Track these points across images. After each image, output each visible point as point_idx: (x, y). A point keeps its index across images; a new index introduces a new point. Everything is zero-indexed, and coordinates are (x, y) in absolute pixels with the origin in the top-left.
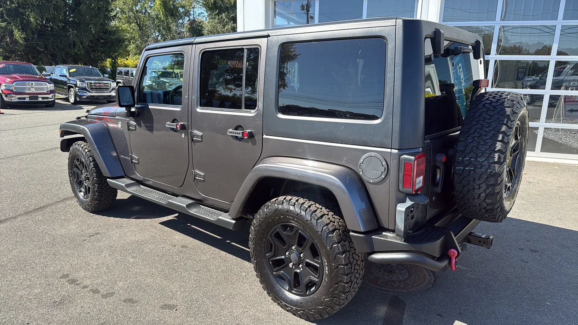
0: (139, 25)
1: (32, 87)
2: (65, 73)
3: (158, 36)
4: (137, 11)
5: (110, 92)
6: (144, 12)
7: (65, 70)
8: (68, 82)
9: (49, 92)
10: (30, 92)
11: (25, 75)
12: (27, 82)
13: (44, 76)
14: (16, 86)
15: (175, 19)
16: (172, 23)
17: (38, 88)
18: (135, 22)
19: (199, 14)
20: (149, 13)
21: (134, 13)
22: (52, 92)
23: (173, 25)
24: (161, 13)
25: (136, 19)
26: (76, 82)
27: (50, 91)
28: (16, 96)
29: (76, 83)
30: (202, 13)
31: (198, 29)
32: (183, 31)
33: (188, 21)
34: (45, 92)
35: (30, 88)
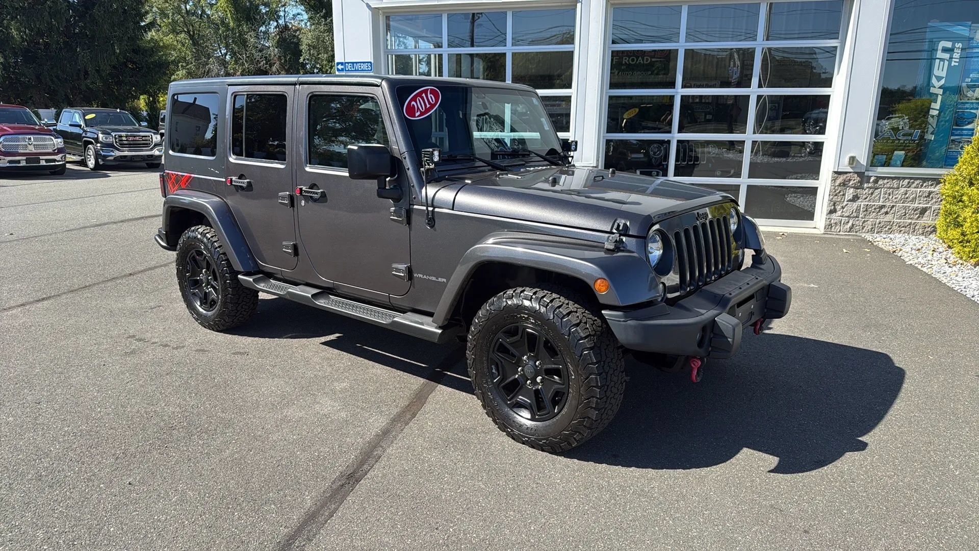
0: (192, 37)
1: (30, 144)
2: (78, 121)
3: (226, 54)
4: (188, 12)
5: (152, 149)
6: (200, 13)
7: (77, 116)
8: (84, 135)
9: (56, 151)
10: (27, 151)
11: (16, 125)
12: (20, 136)
13: (47, 126)
14: (5, 143)
15: (253, 25)
16: (248, 32)
17: (39, 145)
18: (185, 31)
19: (293, 15)
20: (208, 15)
21: (183, 17)
22: (60, 151)
23: (251, 36)
24: (229, 15)
25: (187, 26)
26: (98, 135)
27: (58, 149)
28: (6, 158)
29: (96, 136)
30: (298, 14)
31: (293, 43)
32: (267, 45)
33: (276, 27)
34: (50, 151)
35: (26, 145)
